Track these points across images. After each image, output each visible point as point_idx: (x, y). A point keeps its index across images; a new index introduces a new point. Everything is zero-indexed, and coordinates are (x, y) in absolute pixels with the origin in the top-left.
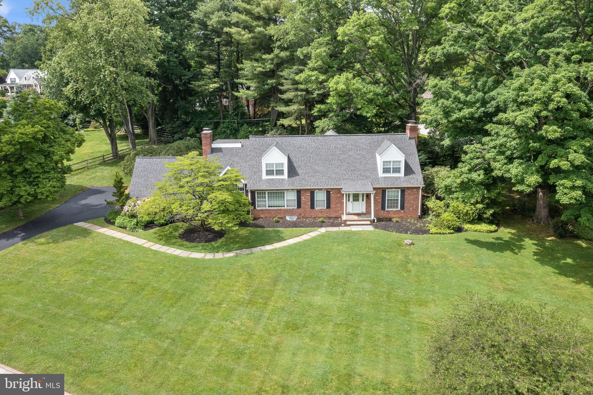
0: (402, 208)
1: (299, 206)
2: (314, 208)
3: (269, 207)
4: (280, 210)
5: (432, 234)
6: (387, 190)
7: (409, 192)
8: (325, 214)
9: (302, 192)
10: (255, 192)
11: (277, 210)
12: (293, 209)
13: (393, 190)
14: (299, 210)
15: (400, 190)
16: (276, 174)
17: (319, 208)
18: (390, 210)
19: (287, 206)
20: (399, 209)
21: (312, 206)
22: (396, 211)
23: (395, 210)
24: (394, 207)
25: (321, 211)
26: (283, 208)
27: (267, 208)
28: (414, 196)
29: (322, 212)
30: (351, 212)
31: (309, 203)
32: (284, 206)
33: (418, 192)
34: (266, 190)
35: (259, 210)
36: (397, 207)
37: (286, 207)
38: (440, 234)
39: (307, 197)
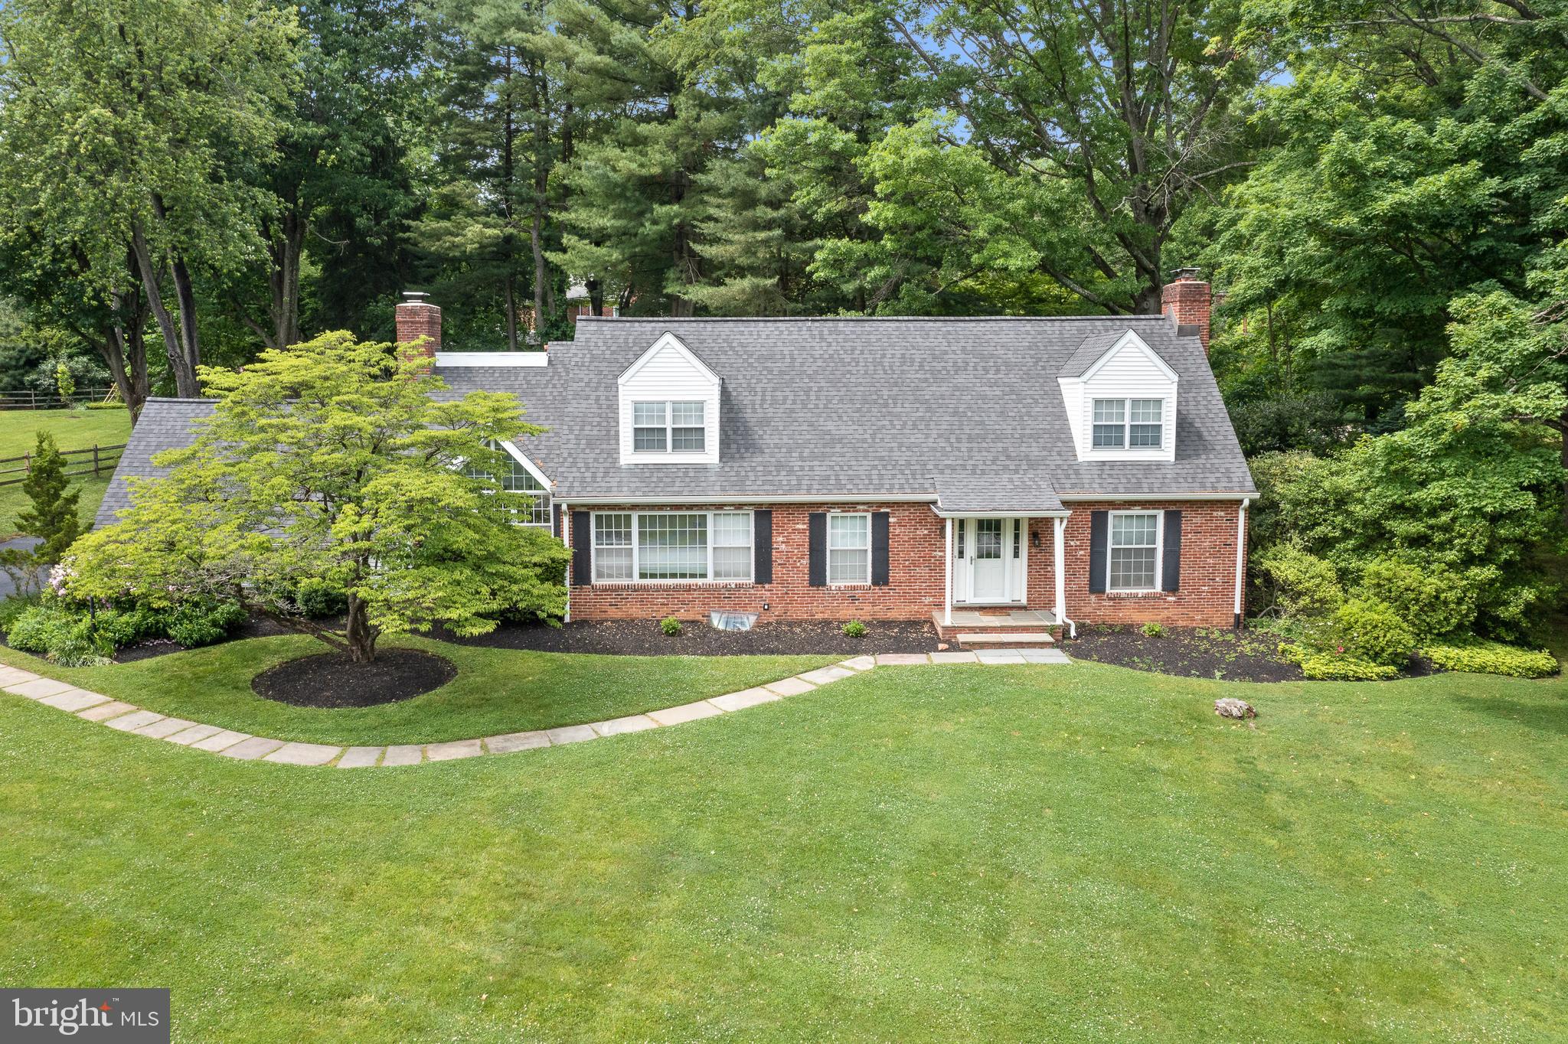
0: (1172, 584)
1: (764, 572)
2: (824, 584)
3: (643, 576)
4: (689, 589)
5: (1311, 678)
6: (1111, 513)
7: (1198, 520)
8: (868, 608)
9: (777, 517)
10: (587, 515)
11: (677, 589)
12: (739, 587)
13: (1136, 511)
14: (765, 592)
15: (1161, 515)
16: (676, 446)
17: (842, 584)
18: (1124, 591)
19: (717, 574)
20: (1158, 587)
21: (817, 576)
22: (1145, 597)
23: (1141, 591)
24: (1138, 582)
25: (851, 596)
26: (700, 581)
27: (636, 580)
28: (1218, 539)
29: (854, 599)
30: (971, 600)
31: (806, 561)
32: (704, 576)
33: (1233, 521)
34: (634, 507)
35: (605, 589)
36: (1151, 581)
37: (710, 580)
38: (1345, 678)
39: (796, 537)
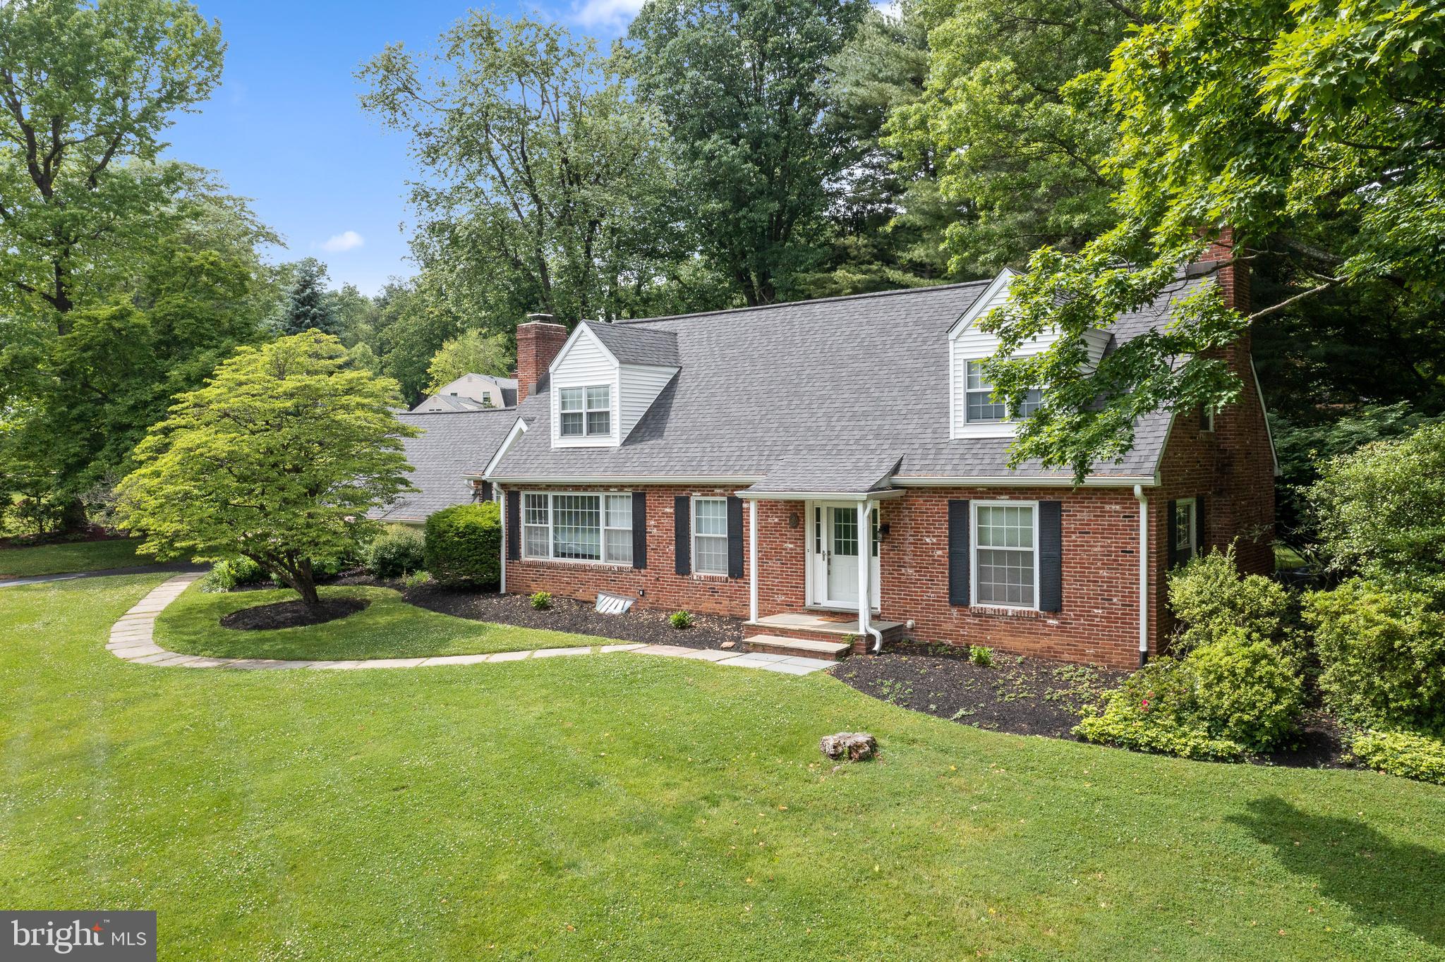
0: (1053, 603)
1: (640, 558)
2: (689, 573)
3: (557, 555)
4: (584, 569)
6: (974, 505)
7: (1085, 516)
8: (726, 602)
9: (650, 500)
10: (517, 494)
11: (575, 568)
12: (620, 570)
13: (1004, 502)
14: (644, 578)
15: (1035, 505)
16: (591, 430)
17: (702, 574)
18: (990, 607)
19: (610, 556)
20: (1036, 607)
21: (683, 566)
22: (1019, 617)
23: (1011, 609)
24: (1013, 599)
25: (711, 588)
26: (593, 562)
27: (551, 559)
28: (1113, 543)
29: (714, 591)
30: (826, 604)
31: (672, 548)
32: (598, 558)
33: (1132, 517)
34: (549, 487)
35: (530, 565)
36: (1030, 601)
37: (601, 562)
39: (665, 521)
